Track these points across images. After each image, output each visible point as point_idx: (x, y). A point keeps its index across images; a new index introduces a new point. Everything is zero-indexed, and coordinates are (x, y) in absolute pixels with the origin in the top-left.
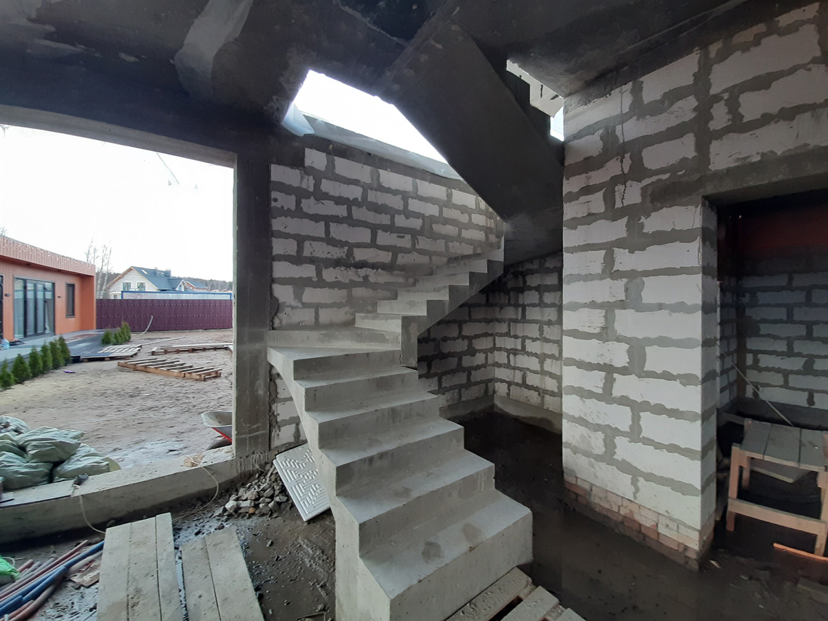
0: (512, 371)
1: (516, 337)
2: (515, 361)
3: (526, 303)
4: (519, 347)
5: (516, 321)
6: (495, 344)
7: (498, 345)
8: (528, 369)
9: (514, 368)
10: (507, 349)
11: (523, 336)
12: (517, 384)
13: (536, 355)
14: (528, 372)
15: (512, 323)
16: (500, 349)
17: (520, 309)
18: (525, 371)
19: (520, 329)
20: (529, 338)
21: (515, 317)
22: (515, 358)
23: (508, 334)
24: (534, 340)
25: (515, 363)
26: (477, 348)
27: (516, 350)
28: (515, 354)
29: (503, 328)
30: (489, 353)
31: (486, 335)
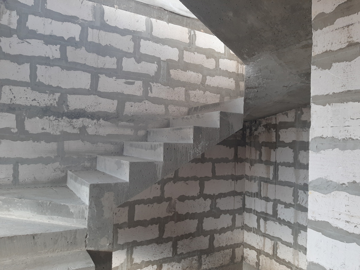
0: (262, 238)
1: (267, 199)
2: (265, 227)
3: (278, 162)
4: (270, 212)
5: (267, 181)
6: (244, 204)
7: (247, 206)
8: (280, 239)
9: (265, 235)
10: (257, 212)
11: (275, 200)
12: (267, 255)
13: (288, 224)
14: (279, 243)
15: (262, 183)
16: (250, 211)
17: (272, 168)
18: (276, 240)
19: (271, 191)
20: (282, 203)
21: (266, 177)
22: (265, 223)
23: (258, 195)
24: (287, 206)
25: (266, 230)
26: (222, 208)
27: (267, 214)
28: (266, 220)
29: (253, 187)
30: (237, 215)
31: (234, 194)
